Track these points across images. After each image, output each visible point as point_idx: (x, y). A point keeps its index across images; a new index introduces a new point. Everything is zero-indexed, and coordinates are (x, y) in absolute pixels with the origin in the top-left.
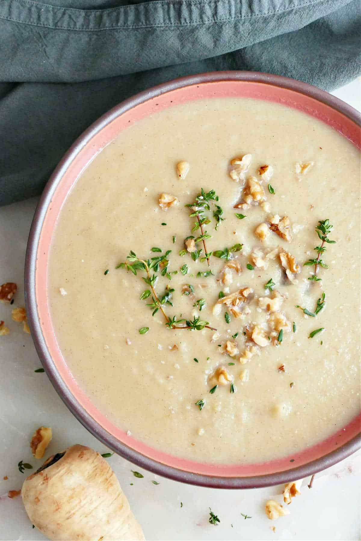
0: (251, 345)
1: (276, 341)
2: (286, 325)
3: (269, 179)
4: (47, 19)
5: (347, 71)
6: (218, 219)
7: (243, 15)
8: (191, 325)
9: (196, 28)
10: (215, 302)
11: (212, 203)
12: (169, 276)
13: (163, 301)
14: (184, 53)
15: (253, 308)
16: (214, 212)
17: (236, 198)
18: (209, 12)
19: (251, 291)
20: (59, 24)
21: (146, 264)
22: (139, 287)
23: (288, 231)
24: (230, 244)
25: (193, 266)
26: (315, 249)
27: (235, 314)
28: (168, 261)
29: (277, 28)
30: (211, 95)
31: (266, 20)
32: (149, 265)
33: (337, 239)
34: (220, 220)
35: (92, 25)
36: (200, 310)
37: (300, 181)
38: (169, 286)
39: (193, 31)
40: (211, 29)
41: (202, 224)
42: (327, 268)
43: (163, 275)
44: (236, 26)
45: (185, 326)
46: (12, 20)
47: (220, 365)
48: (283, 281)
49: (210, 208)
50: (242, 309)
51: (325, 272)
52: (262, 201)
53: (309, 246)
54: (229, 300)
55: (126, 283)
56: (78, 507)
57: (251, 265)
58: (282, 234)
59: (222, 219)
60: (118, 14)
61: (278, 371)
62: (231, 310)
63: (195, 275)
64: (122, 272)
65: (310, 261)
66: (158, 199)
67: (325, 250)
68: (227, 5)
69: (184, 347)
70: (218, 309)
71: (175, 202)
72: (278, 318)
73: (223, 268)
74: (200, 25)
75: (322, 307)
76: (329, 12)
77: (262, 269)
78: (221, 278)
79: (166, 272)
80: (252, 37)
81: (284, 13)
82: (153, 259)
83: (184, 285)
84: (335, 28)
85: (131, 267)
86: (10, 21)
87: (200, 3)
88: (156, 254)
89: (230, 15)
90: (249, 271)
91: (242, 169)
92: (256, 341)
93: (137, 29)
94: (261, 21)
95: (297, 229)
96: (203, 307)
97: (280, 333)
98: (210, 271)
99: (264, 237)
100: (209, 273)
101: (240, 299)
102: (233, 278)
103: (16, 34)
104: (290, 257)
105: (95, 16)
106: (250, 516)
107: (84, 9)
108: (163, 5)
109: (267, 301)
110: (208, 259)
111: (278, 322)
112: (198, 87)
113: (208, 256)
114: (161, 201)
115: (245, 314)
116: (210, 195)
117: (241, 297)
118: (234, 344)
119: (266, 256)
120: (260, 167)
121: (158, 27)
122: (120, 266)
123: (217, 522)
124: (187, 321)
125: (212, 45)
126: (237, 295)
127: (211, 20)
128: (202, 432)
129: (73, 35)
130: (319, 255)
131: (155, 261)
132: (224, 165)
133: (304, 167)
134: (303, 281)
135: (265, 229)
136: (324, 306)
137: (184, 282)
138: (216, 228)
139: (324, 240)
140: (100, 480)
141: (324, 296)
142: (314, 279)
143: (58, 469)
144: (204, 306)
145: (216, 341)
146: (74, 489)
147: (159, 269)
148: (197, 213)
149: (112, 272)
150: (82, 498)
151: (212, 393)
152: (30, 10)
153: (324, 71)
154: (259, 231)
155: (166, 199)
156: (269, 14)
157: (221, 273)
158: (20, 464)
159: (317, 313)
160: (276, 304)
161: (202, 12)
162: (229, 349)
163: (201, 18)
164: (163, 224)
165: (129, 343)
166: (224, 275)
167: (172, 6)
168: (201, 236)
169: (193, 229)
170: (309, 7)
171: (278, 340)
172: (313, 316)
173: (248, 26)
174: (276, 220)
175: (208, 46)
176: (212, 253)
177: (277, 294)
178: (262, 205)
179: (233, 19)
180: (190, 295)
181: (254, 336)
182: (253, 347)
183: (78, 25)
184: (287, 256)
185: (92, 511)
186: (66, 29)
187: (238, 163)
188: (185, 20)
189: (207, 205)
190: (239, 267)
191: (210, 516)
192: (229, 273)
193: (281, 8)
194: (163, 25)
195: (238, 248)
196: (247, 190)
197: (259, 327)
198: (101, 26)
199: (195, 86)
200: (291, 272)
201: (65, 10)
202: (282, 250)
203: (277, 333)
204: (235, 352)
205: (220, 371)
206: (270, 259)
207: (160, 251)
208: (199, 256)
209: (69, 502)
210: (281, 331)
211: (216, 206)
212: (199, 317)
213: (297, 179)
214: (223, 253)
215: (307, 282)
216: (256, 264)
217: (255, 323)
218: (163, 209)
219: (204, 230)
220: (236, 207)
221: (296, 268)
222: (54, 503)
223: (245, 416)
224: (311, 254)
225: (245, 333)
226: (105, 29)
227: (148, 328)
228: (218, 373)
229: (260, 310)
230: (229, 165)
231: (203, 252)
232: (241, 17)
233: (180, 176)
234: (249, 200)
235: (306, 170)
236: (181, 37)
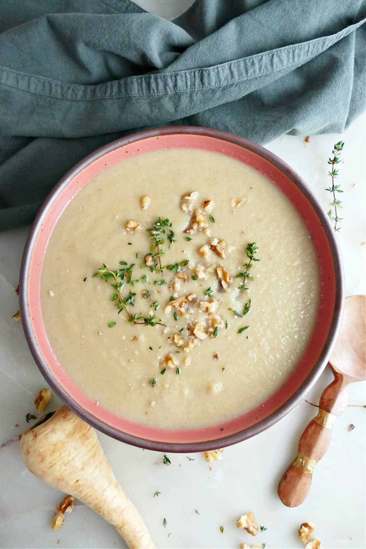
0: (193, 338)
1: (212, 336)
2: (220, 323)
3: (211, 211)
4: (57, 91)
5: (273, 130)
6: (171, 241)
7: (196, 87)
8: (148, 321)
9: (162, 97)
10: (167, 304)
11: (167, 229)
12: (132, 284)
13: (127, 303)
14: (153, 116)
15: (195, 309)
16: (168, 235)
17: (186, 225)
18: (171, 84)
19: (194, 296)
20: (65, 96)
21: (114, 274)
22: (109, 291)
23: (224, 251)
24: (179, 260)
25: (151, 276)
26: (244, 265)
27: (181, 314)
28: (132, 272)
29: (222, 98)
30: (169, 146)
31: (213, 91)
32: (116, 275)
33: (262, 258)
34: (172, 241)
35: (88, 97)
36: (155, 310)
37: (234, 213)
38: (132, 291)
39: (159, 99)
40: (172, 98)
41: (158, 244)
42: (253, 280)
43: (128, 283)
44: (191, 96)
45: (143, 322)
46: (31, 91)
47: (169, 353)
48: (219, 289)
49: (165, 233)
50: (187, 310)
51: (252, 283)
52: (205, 227)
53: (240, 263)
54: (177, 303)
55: (99, 287)
56: (59, 459)
57: (195, 277)
58: (219, 253)
59: (174, 241)
60: (107, 88)
61: (213, 358)
62: (179, 311)
63: (152, 283)
64: (97, 280)
65: (240, 275)
66: (126, 224)
67: (251, 267)
68: (184, 79)
69: (142, 338)
70: (169, 309)
71: (139, 227)
72: (214, 318)
73: (174, 278)
74: (164, 95)
75: (248, 310)
76: (261, 86)
77: (203, 279)
78: (172, 286)
79: (130, 280)
80: (203, 104)
81: (227, 86)
82: (120, 270)
83: (143, 291)
84: (266, 100)
85: (104, 277)
86: (29, 92)
87: (164, 77)
88: (123, 267)
89: (187, 87)
90: (193, 281)
91: (190, 203)
92: (196, 335)
93: (119, 98)
94: (210, 92)
95: (231, 249)
96: (157, 308)
97: (216, 329)
98: (164, 280)
99: (205, 255)
100: (163, 282)
101: (185, 302)
102: (181, 285)
103: (34, 102)
104: (224, 271)
105: (91, 89)
106: (193, 459)
107: (83, 85)
108: (137, 79)
109: (206, 304)
110: (162, 271)
111: (214, 321)
112: (158, 138)
113: (162, 269)
114: (127, 226)
115: (189, 314)
116: (165, 222)
117: (186, 300)
118: (180, 337)
119: (207, 270)
120: (204, 201)
121: (134, 96)
122: (95, 275)
123: (168, 463)
124: (145, 319)
125: (174, 110)
126: (183, 299)
127: (173, 91)
128: (153, 403)
129: (74, 103)
130: (247, 270)
131: (122, 272)
132: (177, 199)
133: (238, 203)
134: (235, 289)
135: (206, 249)
136: (250, 309)
137: (144, 288)
138: (169, 248)
139: (251, 259)
140: (78, 436)
141: (250, 301)
142: (243, 288)
143: (45, 428)
144: (159, 306)
145: (167, 334)
146: (56, 444)
147: (125, 278)
148: (155, 235)
149: (90, 279)
150: (62, 452)
151: (162, 374)
152: (44, 84)
153: (256, 131)
154: (201, 250)
155: (132, 224)
156: (216, 87)
157: (172, 282)
158: (28, 416)
159: (244, 315)
160: (213, 307)
161: (166, 84)
162: (176, 341)
163: (165, 89)
164: (130, 244)
165: (101, 334)
166: (174, 283)
167: (143, 79)
168: (157, 253)
169: (152, 248)
170: (246, 81)
171: (214, 334)
172: (241, 316)
173: (200, 95)
174: (215, 243)
175: (171, 111)
176: (166, 266)
177: (214, 299)
178: (205, 231)
179: (189, 91)
180: (148, 298)
181: (195, 332)
182: (195, 339)
183: (79, 97)
184: (223, 270)
185: (70, 461)
186: (70, 99)
187: (187, 198)
188: (153, 90)
189: (163, 230)
190: (186, 278)
191: (164, 458)
192: (178, 282)
193: (225, 82)
194: (137, 95)
195: (185, 263)
196: (194, 219)
197: (199, 324)
198: (94, 97)
199: (155, 138)
200: (225, 283)
201: (70, 85)
202: (219, 266)
203: (213, 329)
204: (181, 343)
205: (169, 358)
206: (209, 272)
207: (126, 264)
208: (155, 269)
209: (51, 455)
210: (217, 327)
211: (170, 231)
212: (154, 315)
213: (232, 212)
214: (174, 267)
215: (238, 290)
216: (198, 276)
217: (196, 321)
218: (129, 232)
219: (160, 249)
220: (185, 232)
221: (229, 279)
222: (40, 456)
223: (186, 392)
224: (241, 269)
225: (189, 329)
226: (97, 99)
227: (115, 323)
228: (168, 359)
229: (200, 311)
230: (180, 200)
231: (158, 266)
232: (195, 88)
233: (143, 207)
234: (195, 227)
235: (239, 205)
236: (150, 104)
